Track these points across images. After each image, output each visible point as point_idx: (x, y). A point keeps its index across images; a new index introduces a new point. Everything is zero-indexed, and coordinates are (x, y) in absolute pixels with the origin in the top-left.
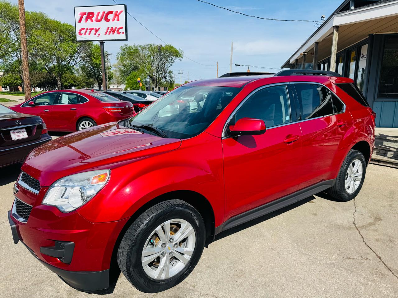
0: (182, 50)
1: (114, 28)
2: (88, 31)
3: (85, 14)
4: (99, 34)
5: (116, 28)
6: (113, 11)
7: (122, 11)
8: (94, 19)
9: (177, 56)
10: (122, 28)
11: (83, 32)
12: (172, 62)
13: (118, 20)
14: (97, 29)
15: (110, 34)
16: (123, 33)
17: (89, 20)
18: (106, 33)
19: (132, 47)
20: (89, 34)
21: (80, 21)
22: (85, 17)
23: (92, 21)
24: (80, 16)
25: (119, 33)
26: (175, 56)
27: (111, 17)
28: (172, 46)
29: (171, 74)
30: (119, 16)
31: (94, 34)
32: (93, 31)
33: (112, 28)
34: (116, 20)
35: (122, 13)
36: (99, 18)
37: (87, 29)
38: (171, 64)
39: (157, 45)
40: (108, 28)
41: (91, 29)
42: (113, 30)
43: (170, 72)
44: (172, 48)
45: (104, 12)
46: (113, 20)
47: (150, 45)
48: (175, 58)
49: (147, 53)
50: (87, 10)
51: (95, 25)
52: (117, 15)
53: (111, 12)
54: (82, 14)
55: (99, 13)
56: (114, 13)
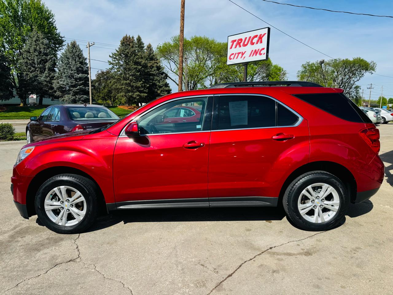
0: (374, 62)
1: (257, 50)
2: (237, 55)
3: (235, 41)
4: (245, 57)
5: (259, 50)
6: (258, 35)
7: (265, 34)
8: (241, 44)
9: (367, 70)
10: (263, 49)
11: (232, 57)
12: (361, 75)
13: (261, 42)
14: (243, 53)
15: (253, 56)
16: (264, 54)
17: (238, 46)
18: (250, 56)
19: (314, 64)
20: (237, 58)
21: (231, 48)
22: (235, 43)
23: (240, 46)
24: (232, 43)
25: (260, 54)
26: (364, 69)
27: (255, 40)
28: (361, 58)
29: (358, 89)
30: (262, 38)
31: (240, 57)
32: (240, 55)
33: (256, 50)
34: (259, 42)
35: (265, 35)
36: (246, 43)
37: (236, 53)
38: (358, 78)
39: (342, 59)
40: (252, 51)
41: (239, 53)
42: (256, 52)
43: (357, 87)
44: (362, 60)
45: (250, 37)
46: (257, 43)
47: (335, 60)
48: (364, 71)
49: (330, 69)
50: (237, 38)
51: (242, 49)
52: (261, 38)
53: (256, 36)
54: (233, 41)
55: (246, 38)
56: (258, 36)
